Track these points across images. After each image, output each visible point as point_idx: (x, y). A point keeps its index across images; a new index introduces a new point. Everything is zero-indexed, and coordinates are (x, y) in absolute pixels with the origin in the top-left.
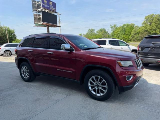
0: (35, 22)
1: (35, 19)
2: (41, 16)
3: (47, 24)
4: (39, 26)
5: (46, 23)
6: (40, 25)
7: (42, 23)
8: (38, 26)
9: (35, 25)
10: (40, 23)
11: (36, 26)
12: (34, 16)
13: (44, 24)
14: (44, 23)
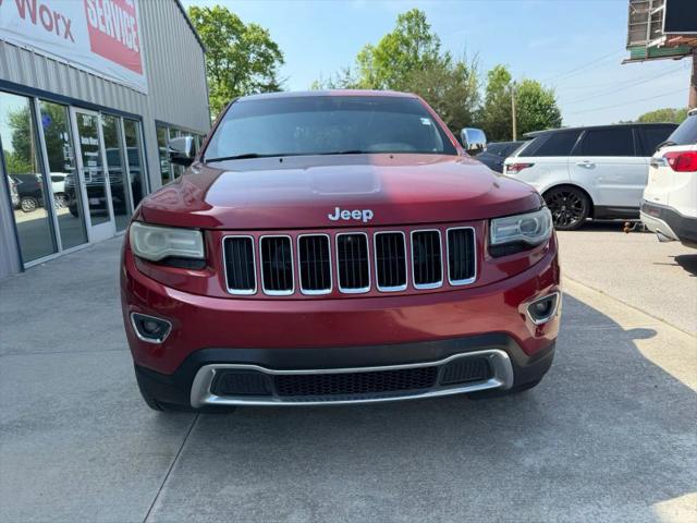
0: (630, 38)
1: (631, 27)
2: (664, 7)
3: (688, 40)
4: (650, 57)
5: (685, 36)
6: (653, 54)
7: (664, 38)
8: (643, 59)
9: (629, 58)
10: (654, 43)
11: (633, 59)
12: (631, 9)
13: (675, 43)
14: (676, 36)
